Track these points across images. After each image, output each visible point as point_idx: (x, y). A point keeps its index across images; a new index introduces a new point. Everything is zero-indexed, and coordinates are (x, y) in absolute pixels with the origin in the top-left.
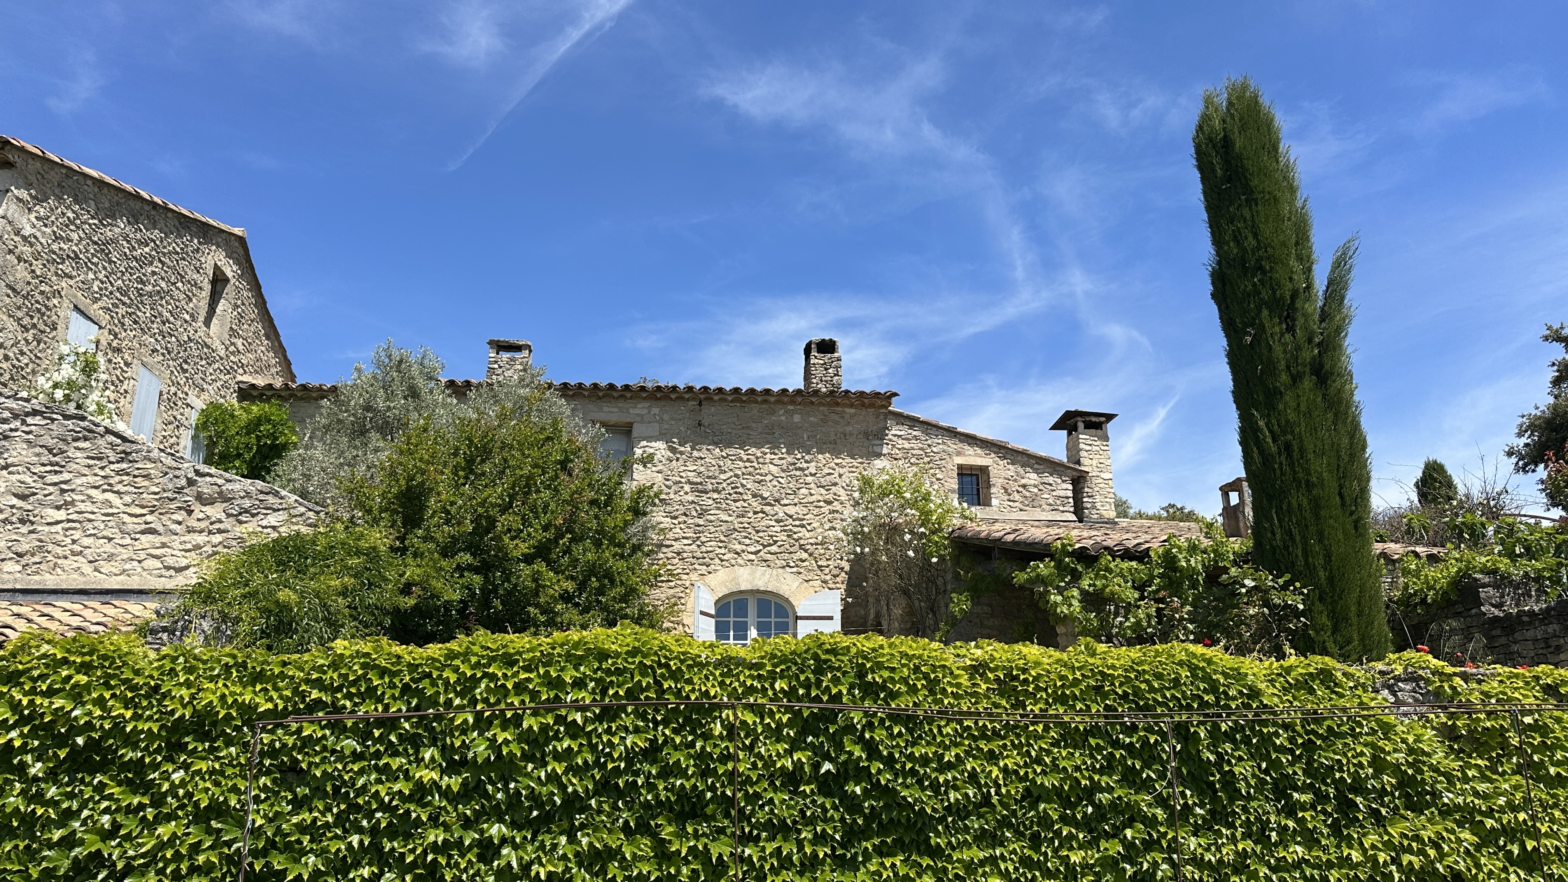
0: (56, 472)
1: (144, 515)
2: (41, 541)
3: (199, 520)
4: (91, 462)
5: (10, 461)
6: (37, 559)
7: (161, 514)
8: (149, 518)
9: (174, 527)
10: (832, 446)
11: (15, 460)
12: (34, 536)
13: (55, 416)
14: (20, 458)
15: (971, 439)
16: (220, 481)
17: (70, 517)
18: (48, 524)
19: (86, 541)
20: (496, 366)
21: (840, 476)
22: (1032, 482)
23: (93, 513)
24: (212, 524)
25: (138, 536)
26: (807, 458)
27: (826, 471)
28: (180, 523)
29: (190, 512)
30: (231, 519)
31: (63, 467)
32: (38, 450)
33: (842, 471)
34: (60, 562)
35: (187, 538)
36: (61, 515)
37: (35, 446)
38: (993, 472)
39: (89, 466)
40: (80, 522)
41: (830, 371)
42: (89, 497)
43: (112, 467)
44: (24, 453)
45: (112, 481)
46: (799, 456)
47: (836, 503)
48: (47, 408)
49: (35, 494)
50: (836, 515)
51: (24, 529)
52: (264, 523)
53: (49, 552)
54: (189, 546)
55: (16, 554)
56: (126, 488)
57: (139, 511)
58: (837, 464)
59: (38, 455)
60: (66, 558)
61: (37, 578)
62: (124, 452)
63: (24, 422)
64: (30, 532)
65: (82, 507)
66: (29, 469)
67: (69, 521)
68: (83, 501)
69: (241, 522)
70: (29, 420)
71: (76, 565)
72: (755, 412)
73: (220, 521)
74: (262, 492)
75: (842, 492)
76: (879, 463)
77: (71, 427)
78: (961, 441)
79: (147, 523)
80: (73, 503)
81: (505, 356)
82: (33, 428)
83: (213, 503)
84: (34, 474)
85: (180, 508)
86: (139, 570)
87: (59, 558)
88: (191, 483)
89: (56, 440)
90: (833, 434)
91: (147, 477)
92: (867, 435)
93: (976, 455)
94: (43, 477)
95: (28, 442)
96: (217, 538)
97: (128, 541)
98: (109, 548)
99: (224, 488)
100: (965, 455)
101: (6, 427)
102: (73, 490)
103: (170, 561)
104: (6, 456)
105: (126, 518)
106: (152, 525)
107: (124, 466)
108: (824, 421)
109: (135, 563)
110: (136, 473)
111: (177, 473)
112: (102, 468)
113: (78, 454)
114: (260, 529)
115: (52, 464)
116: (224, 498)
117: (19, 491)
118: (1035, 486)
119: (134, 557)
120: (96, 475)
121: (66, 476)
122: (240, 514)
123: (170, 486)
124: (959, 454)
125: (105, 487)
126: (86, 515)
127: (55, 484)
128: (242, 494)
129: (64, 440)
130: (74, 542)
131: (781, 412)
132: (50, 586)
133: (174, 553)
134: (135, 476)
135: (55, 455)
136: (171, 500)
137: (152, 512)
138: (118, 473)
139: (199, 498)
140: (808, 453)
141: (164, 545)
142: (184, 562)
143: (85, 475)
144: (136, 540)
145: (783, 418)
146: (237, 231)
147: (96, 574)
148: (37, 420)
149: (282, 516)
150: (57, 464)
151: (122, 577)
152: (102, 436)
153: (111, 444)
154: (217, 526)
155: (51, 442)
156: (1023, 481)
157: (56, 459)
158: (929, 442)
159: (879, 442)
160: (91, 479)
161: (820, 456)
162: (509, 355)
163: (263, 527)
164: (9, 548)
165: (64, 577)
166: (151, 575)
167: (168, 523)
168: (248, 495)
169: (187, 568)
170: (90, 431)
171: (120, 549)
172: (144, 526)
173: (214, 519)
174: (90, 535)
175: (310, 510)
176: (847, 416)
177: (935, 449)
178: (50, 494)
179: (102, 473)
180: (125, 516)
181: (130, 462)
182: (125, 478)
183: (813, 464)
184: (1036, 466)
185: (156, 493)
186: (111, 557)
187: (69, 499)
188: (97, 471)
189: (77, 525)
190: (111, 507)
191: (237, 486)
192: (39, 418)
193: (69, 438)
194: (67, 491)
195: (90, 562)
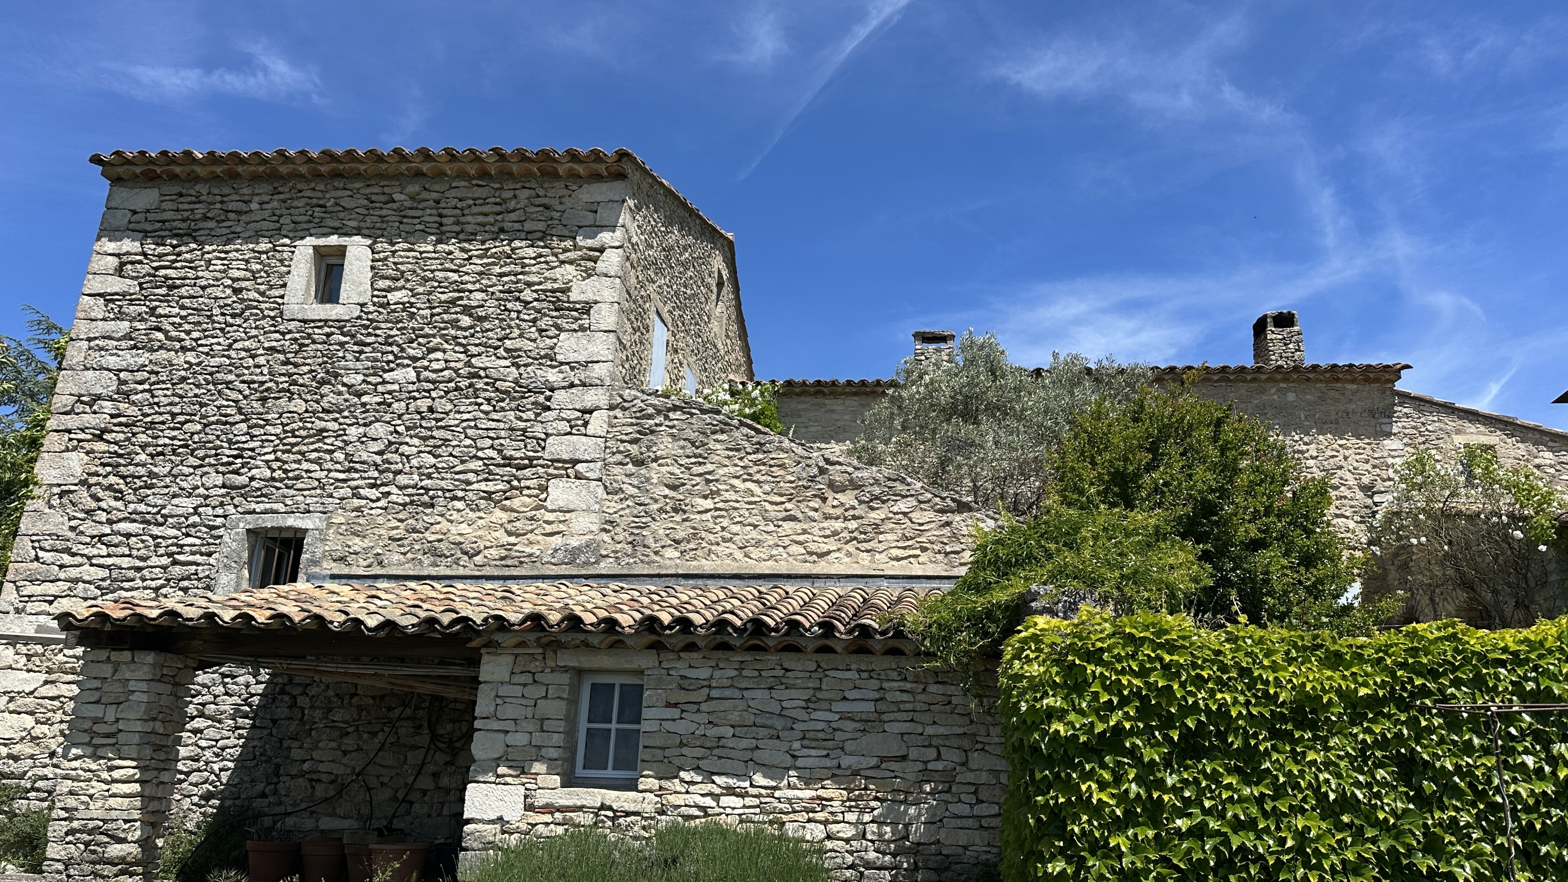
0: (700, 464)
1: (783, 503)
2: (694, 528)
3: (834, 507)
4: (731, 453)
5: (659, 453)
6: (692, 546)
7: (798, 501)
8: (789, 506)
9: (812, 514)
10: (1334, 426)
11: (663, 453)
12: (688, 524)
13: (694, 411)
14: (667, 451)
15: (1472, 416)
16: (850, 469)
17: (717, 506)
18: (699, 512)
19: (736, 528)
20: (923, 358)
21: (1346, 458)
22: (1548, 462)
23: (737, 501)
24: (846, 510)
25: (780, 523)
26: (1306, 439)
27: (1329, 453)
28: (816, 510)
29: (824, 500)
30: (863, 506)
31: (706, 458)
32: (682, 443)
33: (1347, 453)
34: (713, 548)
35: (825, 524)
36: (708, 504)
37: (679, 440)
38: (1501, 451)
39: (729, 457)
40: (726, 510)
41: (1291, 346)
42: (732, 486)
43: (750, 457)
44: (670, 446)
45: (751, 471)
46: (1297, 438)
47: (1342, 488)
48: (686, 403)
49: (684, 484)
50: (1343, 501)
51: (678, 518)
52: (895, 509)
53: (703, 539)
54: (828, 532)
55: (674, 541)
56: (764, 478)
57: (778, 499)
58: (1340, 446)
59: (683, 448)
60: (718, 544)
61: (694, 563)
62: (759, 443)
63: (667, 417)
64: (684, 520)
65: (727, 496)
66: (676, 461)
67: (717, 509)
68: (727, 491)
69: (873, 509)
70: (671, 415)
71: (728, 551)
72: (1243, 391)
73: (854, 508)
74: (889, 479)
75: (1349, 476)
76: (1388, 443)
77: (709, 421)
78: (1460, 418)
79: (786, 511)
80: (718, 492)
81: (932, 347)
82: (676, 422)
83: (844, 491)
84: (681, 465)
85: (815, 496)
86: (785, 555)
87: (712, 544)
88: (822, 471)
89: (697, 434)
90: (1333, 412)
91: (782, 466)
92: (1372, 413)
93: (1479, 433)
94: (689, 469)
95: (672, 435)
96: (853, 525)
97: (771, 528)
98: (754, 534)
99: (854, 476)
100: (1465, 433)
101: (651, 422)
102: (717, 480)
103: (813, 547)
104: (654, 449)
105: (768, 506)
106: (792, 513)
107: (761, 456)
108: (1322, 399)
109: (781, 549)
110: (772, 462)
111: (809, 462)
112: (741, 459)
113: (718, 446)
114: (891, 515)
115: (695, 456)
116: (855, 485)
117: (669, 482)
118: (1551, 466)
119: (780, 543)
120: (736, 465)
121: (710, 467)
122: (871, 500)
123: (804, 475)
124: (1458, 432)
125: (745, 477)
126: (731, 503)
127: (700, 475)
128: (872, 481)
129: (703, 433)
130: (723, 529)
131: (1273, 391)
132: (708, 570)
133: (816, 539)
134: (771, 466)
135: (697, 448)
136: (807, 488)
137: (790, 500)
138: (756, 463)
139: (831, 485)
140: (1307, 434)
141: (805, 532)
142: (825, 548)
143: (727, 466)
144: (779, 527)
145: (1275, 397)
146: (730, 235)
147: (747, 559)
148: (677, 415)
149: (911, 501)
150: (700, 456)
151: (770, 563)
152: (737, 428)
153: (747, 435)
154: (851, 512)
155: (693, 436)
156: (1537, 461)
157: (699, 451)
158: (1422, 420)
159: (1387, 420)
160: (732, 470)
161: (1321, 437)
162: (934, 346)
163: (895, 514)
164: (667, 535)
165: (719, 562)
166: (796, 560)
167: (807, 510)
168: (877, 482)
169: (828, 553)
170: (726, 424)
171: (766, 536)
172: (784, 514)
173: (848, 506)
174: (738, 523)
175: (936, 496)
176: (1348, 393)
177: (1430, 428)
178: (697, 484)
179: (742, 464)
180: (766, 504)
181: (765, 452)
182: (762, 468)
183: (1313, 446)
184: (1550, 444)
185: (792, 482)
186: (758, 544)
187: (714, 489)
188: (737, 461)
189: (723, 513)
190: (753, 495)
191: (865, 474)
192: (679, 413)
193: (708, 431)
194: (712, 481)
195: (740, 548)
